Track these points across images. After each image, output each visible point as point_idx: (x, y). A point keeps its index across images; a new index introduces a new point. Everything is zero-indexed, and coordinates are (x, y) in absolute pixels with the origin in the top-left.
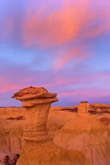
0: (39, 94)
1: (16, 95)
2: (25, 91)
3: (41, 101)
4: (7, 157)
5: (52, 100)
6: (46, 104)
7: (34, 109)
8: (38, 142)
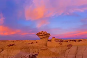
0: (45, 34)
1: (37, 34)
2: (41, 33)
3: (46, 36)
4: (30, 55)
5: (49, 36)
6: (47, 37)
7: (43, 39)
8: (45, 49)
